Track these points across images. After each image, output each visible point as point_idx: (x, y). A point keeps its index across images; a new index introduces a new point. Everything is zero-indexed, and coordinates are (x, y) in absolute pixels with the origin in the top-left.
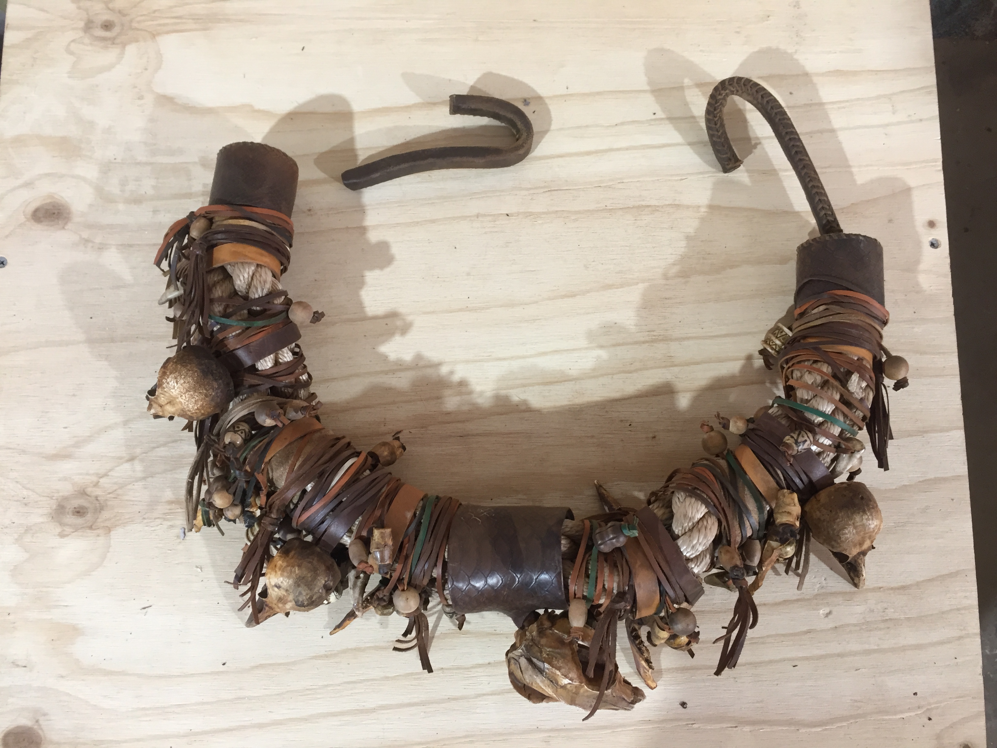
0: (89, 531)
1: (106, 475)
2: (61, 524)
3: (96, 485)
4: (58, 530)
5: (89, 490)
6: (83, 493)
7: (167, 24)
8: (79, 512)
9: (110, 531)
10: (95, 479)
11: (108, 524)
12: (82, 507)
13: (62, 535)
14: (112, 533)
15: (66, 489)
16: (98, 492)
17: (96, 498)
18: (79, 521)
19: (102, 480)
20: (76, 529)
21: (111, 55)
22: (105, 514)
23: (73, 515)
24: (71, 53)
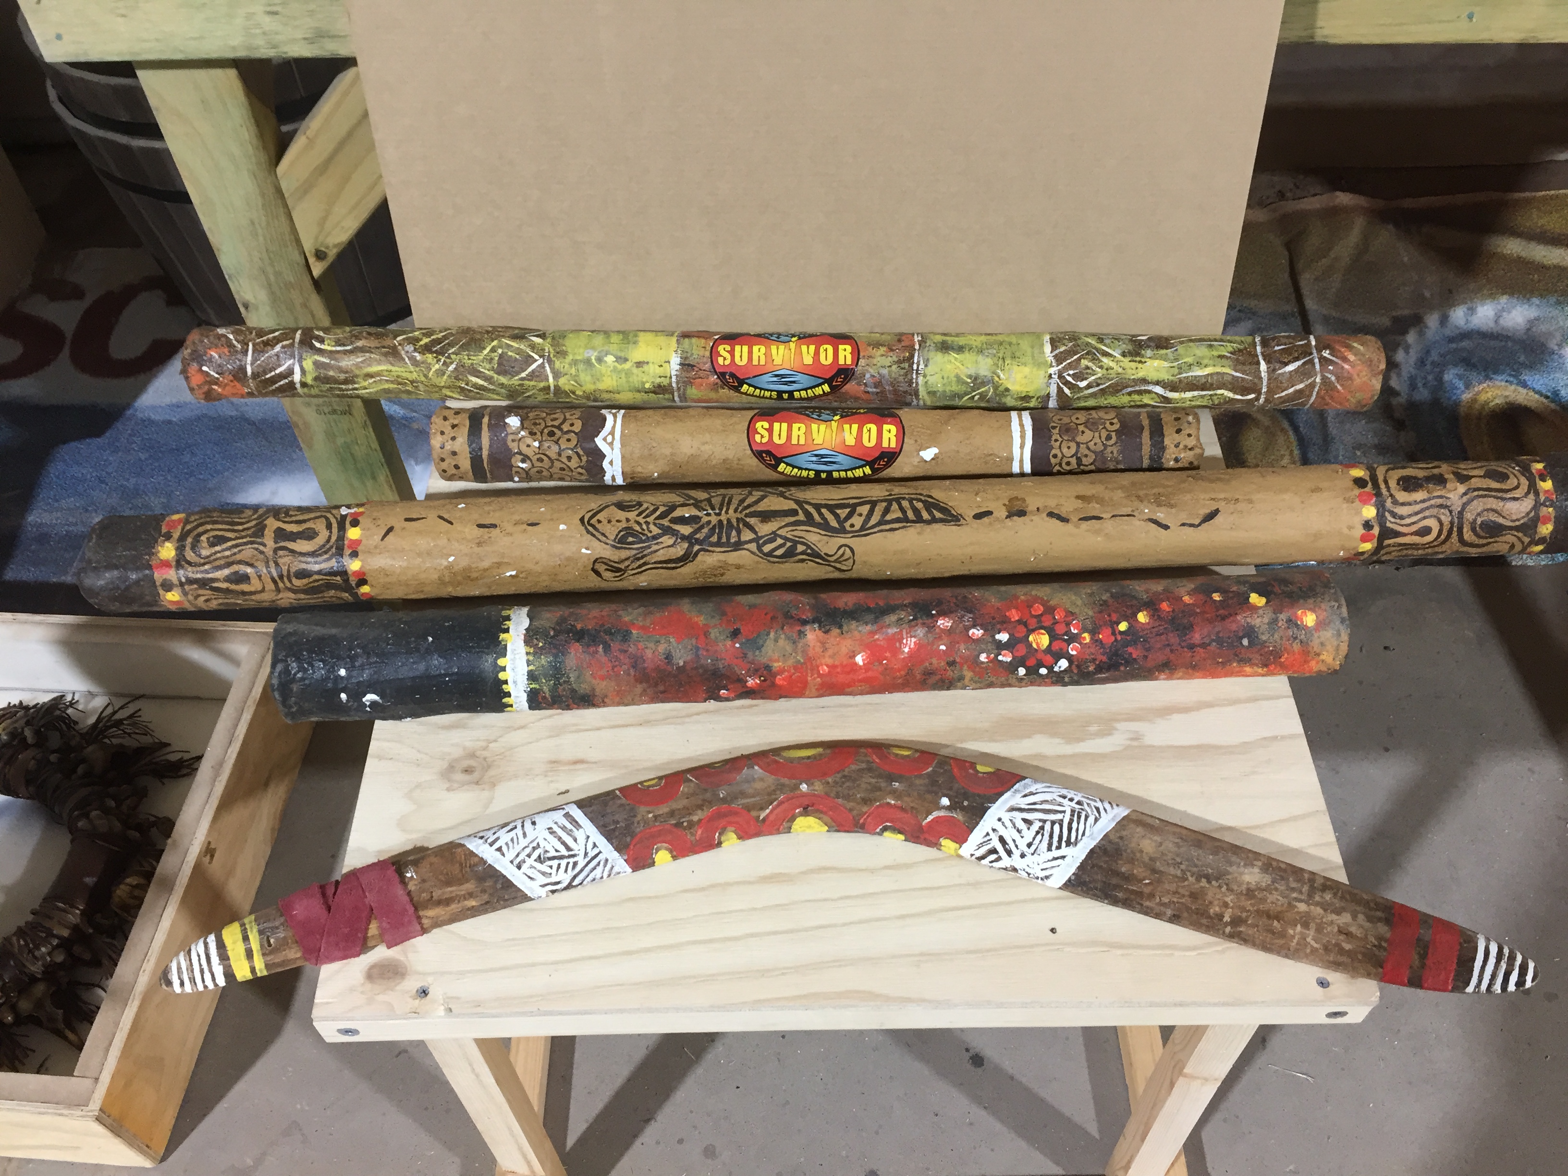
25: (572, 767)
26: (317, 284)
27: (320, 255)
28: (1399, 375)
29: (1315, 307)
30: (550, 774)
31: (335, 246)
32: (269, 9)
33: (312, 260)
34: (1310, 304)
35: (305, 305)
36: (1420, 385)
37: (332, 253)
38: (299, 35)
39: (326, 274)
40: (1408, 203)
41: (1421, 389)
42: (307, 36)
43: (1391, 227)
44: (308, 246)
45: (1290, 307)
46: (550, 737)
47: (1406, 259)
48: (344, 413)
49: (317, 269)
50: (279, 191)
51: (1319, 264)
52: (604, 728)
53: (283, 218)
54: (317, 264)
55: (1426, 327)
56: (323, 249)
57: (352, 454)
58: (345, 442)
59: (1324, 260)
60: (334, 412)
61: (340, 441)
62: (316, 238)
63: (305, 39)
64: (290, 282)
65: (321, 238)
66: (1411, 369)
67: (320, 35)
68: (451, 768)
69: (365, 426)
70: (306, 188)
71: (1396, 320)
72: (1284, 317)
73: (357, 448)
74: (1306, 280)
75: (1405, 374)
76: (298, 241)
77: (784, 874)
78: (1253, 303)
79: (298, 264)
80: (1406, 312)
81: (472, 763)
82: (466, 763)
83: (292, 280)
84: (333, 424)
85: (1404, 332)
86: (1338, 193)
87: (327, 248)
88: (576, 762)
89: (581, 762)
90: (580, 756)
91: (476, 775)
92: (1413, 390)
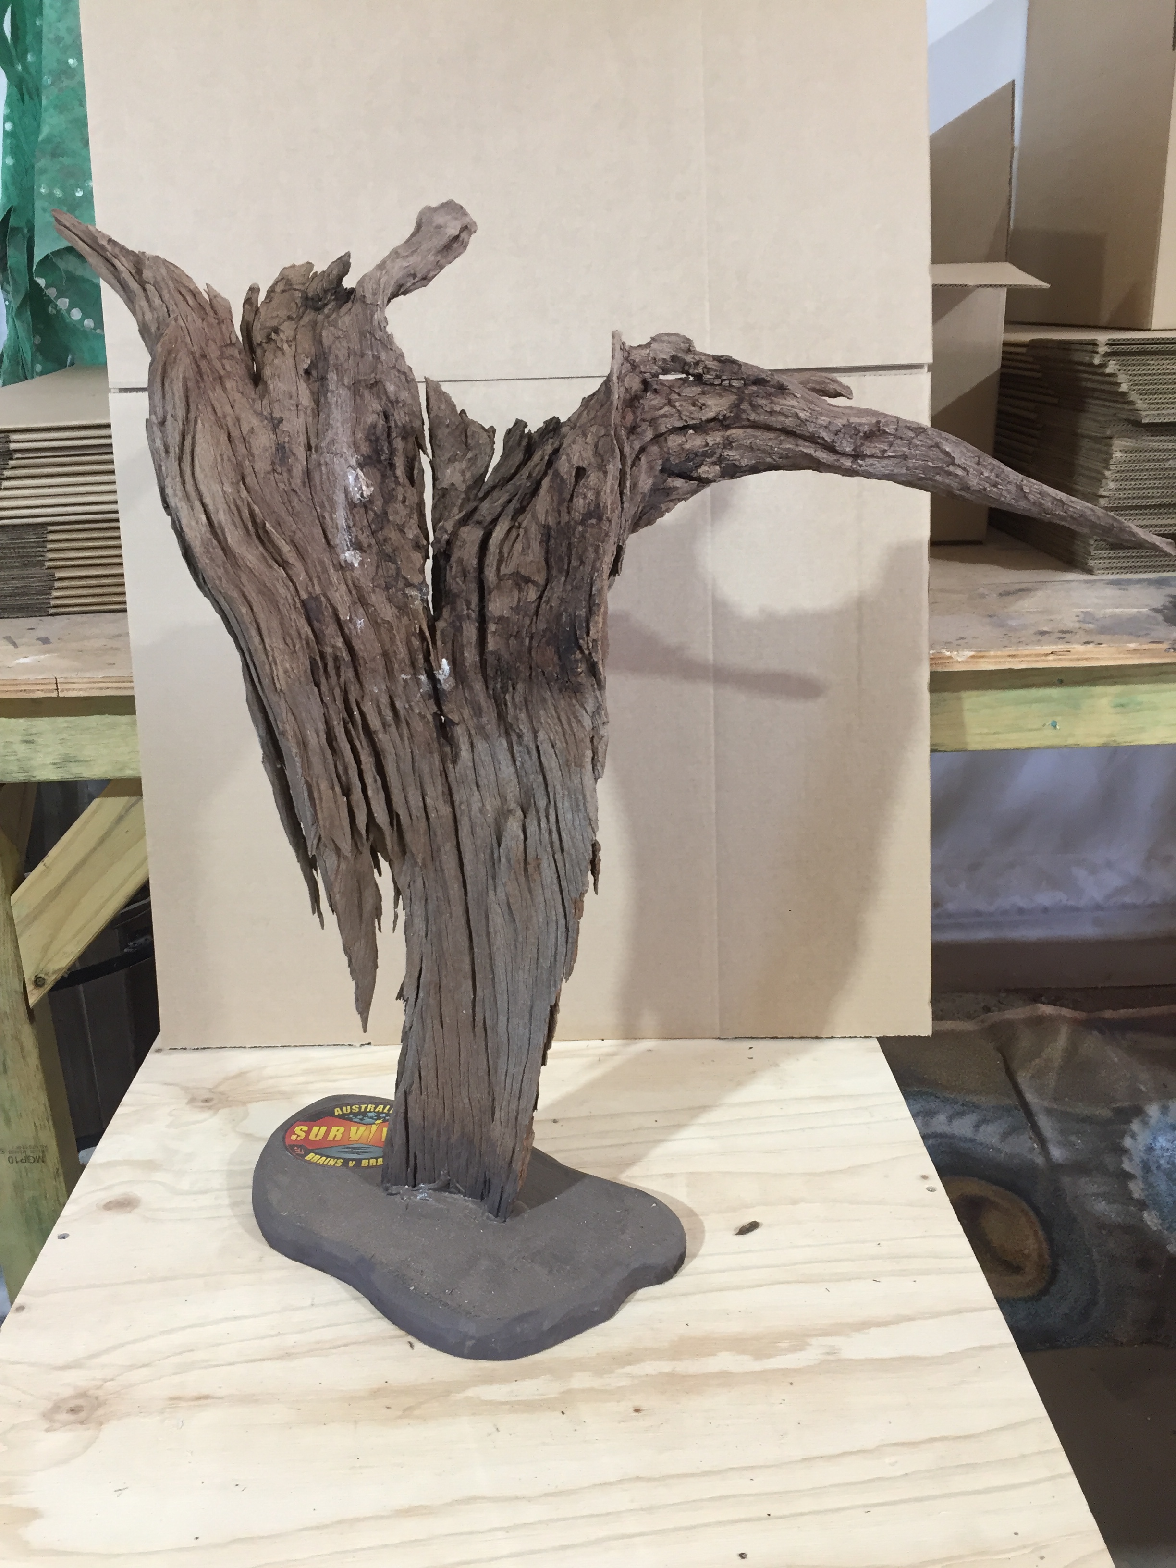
0: (79, 1425)
1: (112, 1380)
2: (52, 1421)
3: (99, 1388)
4: (46, 1425)
5: (90, 1393)
6: (84, 1395)
8: (73, 1411)
9: (101, 1424)
10: (99, 1383)
11: (101, 1419)
12: (79, 1406)
13: (47, 1430)
14: (103, 1426)
15: (68, 1392)
16: (100, 1393)
17: (97, 1398)
18: (71, 1417)
19: (107, 1384)
20: (65, 1424)
22: (101, 1412)
23: (67, 1413)
24: (172, 1116)
25: (196, 1403)
26: (31, 1014)
27: (38, 982)
28: (1131, 1160)
29: (1036, 1100)
30: (168, 1410)
31: (54, 972)
32: (26, 738)
33: (30, 988)
34: (1030, 1097)
35: (17, 1038)
36: (1154, 1168)
37: (51, 981)
38: (49, 760)
39: (39, 1004)
40: (1108, 1014)
41: (1155, 1171)
42: (56, 761)
43: (1095, 1033)
44: (29, 974)
45: (1012, 1101)
46: (174, 1374)
47: (1116, 1059)
48: (37, 1160)
49: (34, 997)
50: (10, 919)
51: (1033, 1063)
52: (238, 1363)
53: (9, 946)
54: (35, 991)
55: (1147, 1115)
56: (43, 976)
57: (39, 1213)
58: (33, 1197)
59: (1037, 1061)
60: (27, 1159)
61: (28, 1194)
62: (38, 966)
63: (54, 764)
64: (5, 1013)
65: (41, 966)
66: (1142, 1154)
67: (67, 760)
68: (56, 1408)
69: (56, 1176)
70: (35, 916)
71: (1119, 1112)
72: (1008, 1110)
73: (44, 1202)
74: (1023, 1079)
75: (1137, 1160)
76: (20, 968)
77: (425, 1507)
78: (975, 1099)
79: (16, 992)
80: (1126, 1104)
81: (80, 1402)
82: (73, 1403)
83: (8, 1011)
84: (24, 1173)
85: (1129, 1122)
86: (1040, 1005)
87: (46, 974)
88: (199, 1398)
89: (206, 1397)
90: (205, 1391)
91: (82, 1415)
92: (1147, 1172)
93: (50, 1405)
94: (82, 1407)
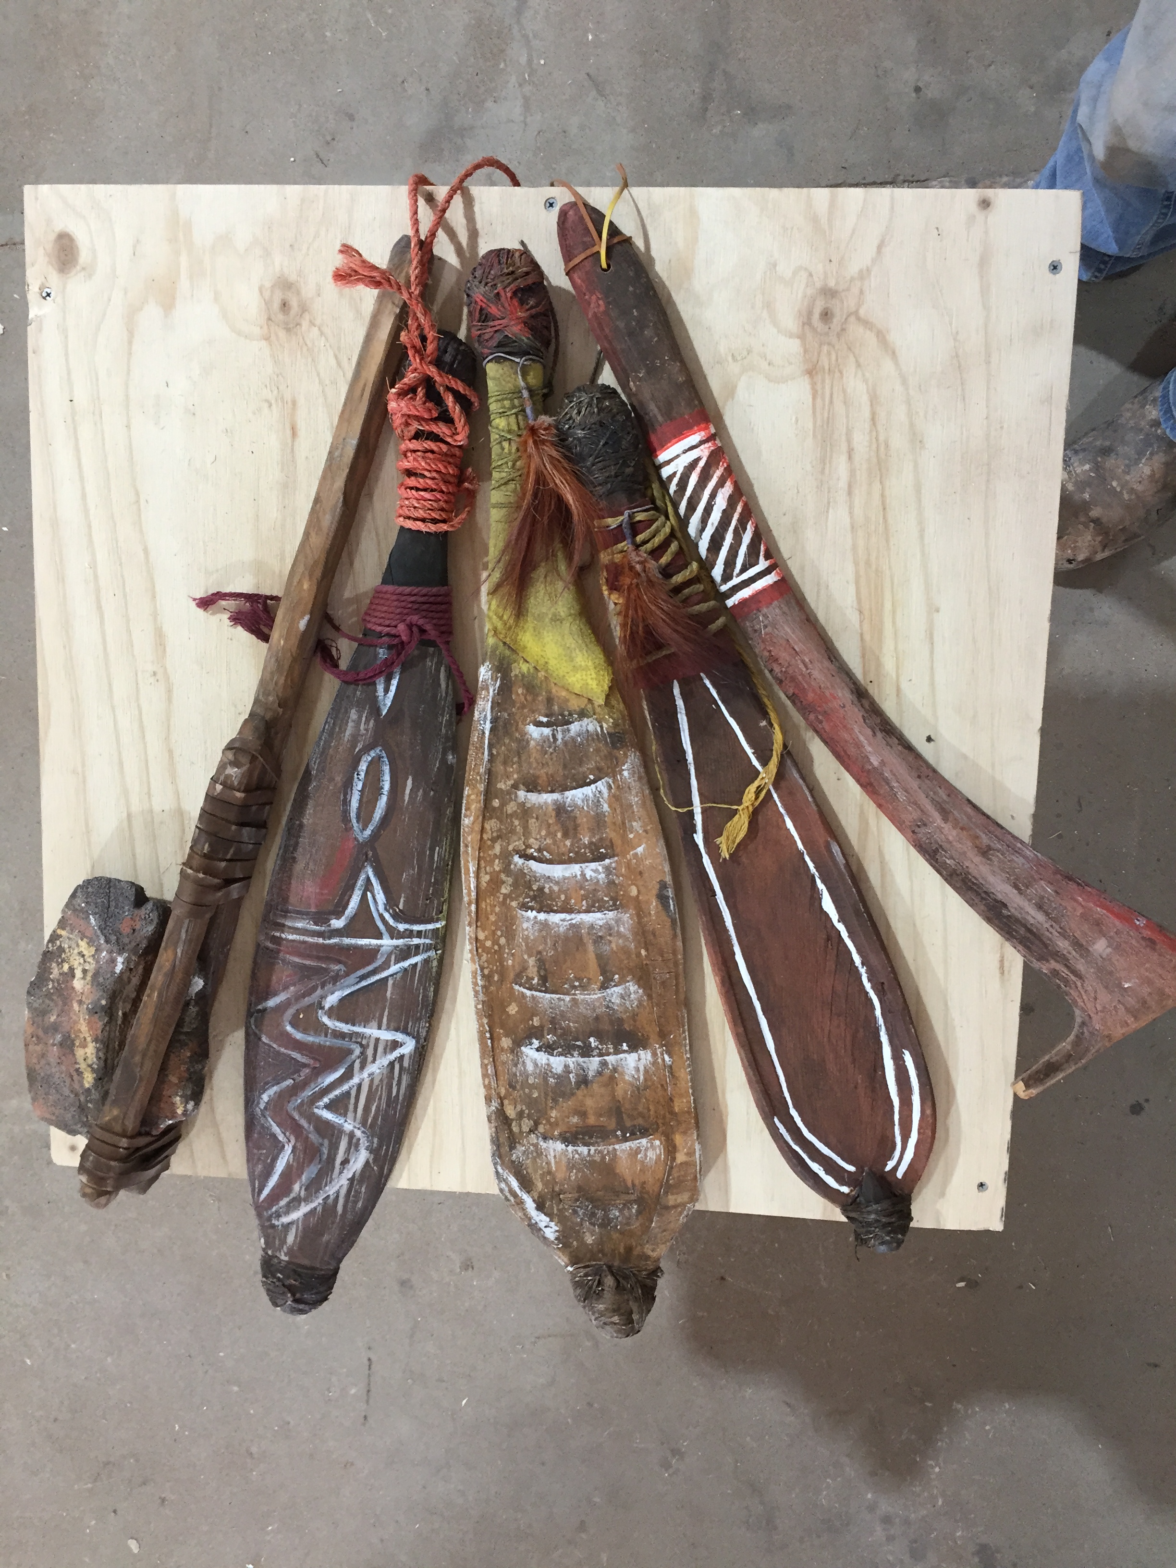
0: (266, 317)
1: (322, 333)
2: (272, 288)
3: (312, 323)
4: (268, 284)
5: (307, 316)
6: (304, 309)
7: (823, 388)
8: (284, 305)
9: (266, 339)
10: (318, 322)
11: (273, 338)
12: (289, 309)
13: (261, 290)
14: (264, 343)
15: (308, 290)
16: (305, 324)
17: (298, 324)
18: (276, 305)
19: (316, 329)
20: (268, 303)
21: (790, 322)
22: (282, 334)
23: (282, 300)
24: (795, 273)
93: (293, 278)
94: (288, 314)
